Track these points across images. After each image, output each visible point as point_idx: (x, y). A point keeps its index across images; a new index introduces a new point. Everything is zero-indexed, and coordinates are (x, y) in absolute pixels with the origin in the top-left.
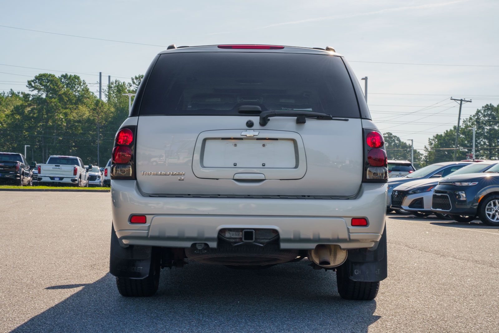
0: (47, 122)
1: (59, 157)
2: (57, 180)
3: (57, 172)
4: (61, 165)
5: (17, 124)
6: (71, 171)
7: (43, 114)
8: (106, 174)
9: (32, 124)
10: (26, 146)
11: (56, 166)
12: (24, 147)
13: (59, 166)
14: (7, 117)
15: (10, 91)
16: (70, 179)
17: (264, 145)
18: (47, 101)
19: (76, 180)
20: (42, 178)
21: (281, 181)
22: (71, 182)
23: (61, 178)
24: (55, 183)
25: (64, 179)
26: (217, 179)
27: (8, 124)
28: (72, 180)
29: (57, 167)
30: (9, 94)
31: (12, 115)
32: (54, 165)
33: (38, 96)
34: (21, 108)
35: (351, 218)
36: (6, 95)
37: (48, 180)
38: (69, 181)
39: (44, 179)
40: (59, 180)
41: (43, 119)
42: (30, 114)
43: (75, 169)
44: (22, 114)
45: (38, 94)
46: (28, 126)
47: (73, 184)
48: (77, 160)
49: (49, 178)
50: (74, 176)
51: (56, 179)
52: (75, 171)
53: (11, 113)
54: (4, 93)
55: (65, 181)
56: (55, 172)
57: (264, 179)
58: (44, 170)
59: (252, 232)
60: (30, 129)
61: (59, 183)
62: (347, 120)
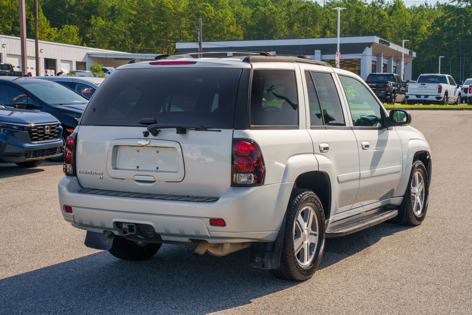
0: (466, 32)
1: (428, 75)
2: (423, 98)
3: (423, 91)
4: (426, 84)
5: (436, 36)
6: (435, 89)
7: (461, 25)
8: (470, 91)
9: (451, 35)
10: (440, 57)
11: (421, 84)
12: (439, 58)
13: (425, 84)
14: (428, 29)
15: (437, 3)
16: (435, 96)
17: (157, 152)
18: (466, 11)
19: (441, 98)
20: (409, 96)
21: (166, 183)
22: (436, 100)
23: (426, 96)
24: (421, 101)
25: (429, 96)
26: (123, 179)
27: (429, 36)
28: (437, 98)
29: (423, 86)
30: (435, 6)
31: (433, 27)
32: (420, 84)
33: (458, 7)
34: (442, 20)
35: (209, 219)
36: (433, 7)
37: (415, 98)
38: (433, 98)
39: (411, 98)
40: (425, 98)
41: (462, 29)
42: (450, 25)
43: (440, 87)
44: (441, 25)
45: (457, 5)
46: (447, 36)
47: (437, 101)
48: (445, 77)
49: (415, 96)
50: (439, 94)
51: (421, 97)
52: (440, 89)
53: (431, 25)
54: (431, 6)
55: (430, 98)
56: (420, 91)
57: (154, 180)
58: (411, 89)
59: (133, 226)
60: (449, 39)
61: (425, 100)
62: (220, 131)
